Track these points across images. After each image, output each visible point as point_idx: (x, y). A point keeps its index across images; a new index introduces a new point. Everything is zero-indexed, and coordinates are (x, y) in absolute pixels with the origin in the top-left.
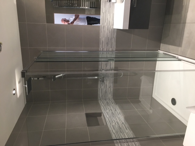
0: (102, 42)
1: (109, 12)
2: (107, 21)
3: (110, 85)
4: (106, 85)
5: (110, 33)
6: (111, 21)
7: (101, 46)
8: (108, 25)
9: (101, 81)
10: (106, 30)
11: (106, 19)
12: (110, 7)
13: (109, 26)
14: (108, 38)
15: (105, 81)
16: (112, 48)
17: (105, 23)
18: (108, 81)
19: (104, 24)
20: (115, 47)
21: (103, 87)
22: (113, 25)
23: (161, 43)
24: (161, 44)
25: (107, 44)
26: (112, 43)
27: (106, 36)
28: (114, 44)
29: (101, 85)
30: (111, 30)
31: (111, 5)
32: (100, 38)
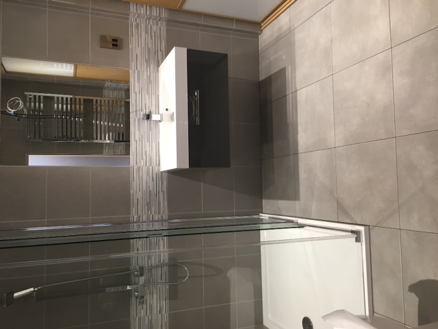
0: (135, 201)
1: (148, 138)
2: (144, 157)
3: (160, 304)
4: (151, 307)
5: (153, 180)
6: (154, 157)
7: (134, 210)
8: (148, 165)
9: (137, 297)
10: (145, 176)
11: (144, 154)
12: (150, 129)
13: (151, 167)
14: (150, 191)
15: (148, 297)
16: (159, 213)
17: (142, 161)
18: (155, 296)
19: (139, 164)
20: (167, 211)
21: (143, 312)
22: (159, 165)
23: (262, 199)
24: (264, 201)
25: (149, 205)
26: (159, 203)
27: (144, 189)
28: (164, 204)
29: (138, 307)
30: (155, 176)
31: (152, 126)
32: (131, 191)
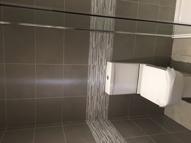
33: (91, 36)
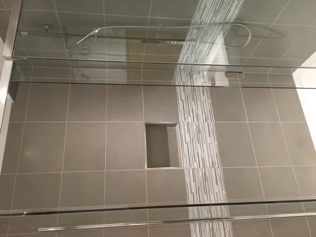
33: (193, 230)
